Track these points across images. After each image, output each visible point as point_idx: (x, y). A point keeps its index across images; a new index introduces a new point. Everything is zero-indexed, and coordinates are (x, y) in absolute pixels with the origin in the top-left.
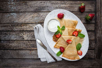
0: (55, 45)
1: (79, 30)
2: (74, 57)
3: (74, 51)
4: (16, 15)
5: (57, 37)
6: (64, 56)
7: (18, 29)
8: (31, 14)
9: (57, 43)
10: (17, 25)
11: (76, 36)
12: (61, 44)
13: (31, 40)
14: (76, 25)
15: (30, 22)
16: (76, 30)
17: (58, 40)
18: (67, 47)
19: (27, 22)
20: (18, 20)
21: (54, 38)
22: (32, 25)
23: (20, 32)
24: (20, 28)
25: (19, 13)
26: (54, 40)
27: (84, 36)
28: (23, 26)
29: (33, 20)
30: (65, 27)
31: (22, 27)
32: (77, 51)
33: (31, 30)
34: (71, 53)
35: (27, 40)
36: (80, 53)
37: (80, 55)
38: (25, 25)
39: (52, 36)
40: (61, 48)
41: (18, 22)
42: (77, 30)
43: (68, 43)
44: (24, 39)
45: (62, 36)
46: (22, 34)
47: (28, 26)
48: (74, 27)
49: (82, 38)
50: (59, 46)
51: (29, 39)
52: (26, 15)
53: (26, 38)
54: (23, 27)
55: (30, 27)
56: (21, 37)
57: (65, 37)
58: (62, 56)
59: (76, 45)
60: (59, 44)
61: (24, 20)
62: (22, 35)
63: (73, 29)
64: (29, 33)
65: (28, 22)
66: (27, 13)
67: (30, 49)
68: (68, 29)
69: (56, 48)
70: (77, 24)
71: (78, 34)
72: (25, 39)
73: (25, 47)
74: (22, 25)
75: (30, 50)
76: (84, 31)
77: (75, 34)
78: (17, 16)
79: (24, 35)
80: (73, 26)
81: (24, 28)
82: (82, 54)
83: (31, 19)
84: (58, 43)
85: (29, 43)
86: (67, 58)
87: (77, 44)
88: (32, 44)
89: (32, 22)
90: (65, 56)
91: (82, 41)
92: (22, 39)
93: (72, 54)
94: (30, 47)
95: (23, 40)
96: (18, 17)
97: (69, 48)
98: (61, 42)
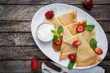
0: (61, 56)
1: (83, 22)
2: (94, 61)
3: (90, 52)
4: (2, 8)
5: (58, 45)
6: (79, 66)
7: (6, 29)
8: (25, 8)
9: (62, 53)
10: (5, 24)
11: (83, 31)
12: (69, 51)
13: (25, 46)
14: (76, 17)
15: (23, 20)
16: (78, 23)
17: (61, 48)
18: (78, 52)
19: (19, 20)
20: (6, 16)
21: (54, 48)
22: (27, 24)
23: (9, 34)
24: (9, 27)
25: (6, 6)
26: (56, 49)
27: (93, 27)
28: (14, 24)
29: (28, 16)
30: (62, 27)
31: (11, 26)
32: (94, 50)
33: (26, 31)
34: (87, 57)
35: (20, 46)
36: (99, 51)
37: (100, 54)
38: (16, 24)
39: (50, 45)
40: (69, 56)
41: (6, 19)
42: (80, 23)
43: (76, 46)
44: (14, 44)
45: (64, 40)
46: (12, 36)
47: (21, 25)
48: (75, 20)
49: (92, 31)
50: (66, 55)
51: (23, 44)
52: (18, 10)
53: (18, 42)
54: (13, 27)
55: (24, 26)
56: (11, 40)
57: (68, 40)
58: (77, 66)
59: (88, 43)
60: (65, 52)
61: (14, 16)
62: (11, 38)
63: (74, 23)
64: (23, 35)
65: (21, 20)
66: (19, 6)
67: (24, 58)
68: (67, 27)
69: (64, 59)
70: (76, 15)
71: (84, 27)
72: (17, 44)
73: (16, 56)
74: (12, 23)
75: (24, 60)
76: (90, 20)
77: (80, 29)
78: (3, 10)
79: (15, 38)
80: (72, 20)
81: (16, 27)
82: (102, 51)
83: (25, 15)
84: (63, 51)
85: (22, 49)
86: (84, 66)
87: (89, 41)
88: (26, 51)
89: (27, 20)
90: (81, 64)
91: (94, 33)
92: (12, 44)
93: (89, 57)
94: (23, 56)
95: (14, 46)
96: (6, 12)
97: (81, 52)
98: (65, 48)
